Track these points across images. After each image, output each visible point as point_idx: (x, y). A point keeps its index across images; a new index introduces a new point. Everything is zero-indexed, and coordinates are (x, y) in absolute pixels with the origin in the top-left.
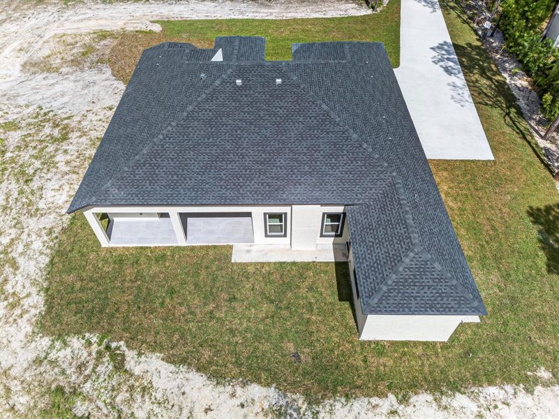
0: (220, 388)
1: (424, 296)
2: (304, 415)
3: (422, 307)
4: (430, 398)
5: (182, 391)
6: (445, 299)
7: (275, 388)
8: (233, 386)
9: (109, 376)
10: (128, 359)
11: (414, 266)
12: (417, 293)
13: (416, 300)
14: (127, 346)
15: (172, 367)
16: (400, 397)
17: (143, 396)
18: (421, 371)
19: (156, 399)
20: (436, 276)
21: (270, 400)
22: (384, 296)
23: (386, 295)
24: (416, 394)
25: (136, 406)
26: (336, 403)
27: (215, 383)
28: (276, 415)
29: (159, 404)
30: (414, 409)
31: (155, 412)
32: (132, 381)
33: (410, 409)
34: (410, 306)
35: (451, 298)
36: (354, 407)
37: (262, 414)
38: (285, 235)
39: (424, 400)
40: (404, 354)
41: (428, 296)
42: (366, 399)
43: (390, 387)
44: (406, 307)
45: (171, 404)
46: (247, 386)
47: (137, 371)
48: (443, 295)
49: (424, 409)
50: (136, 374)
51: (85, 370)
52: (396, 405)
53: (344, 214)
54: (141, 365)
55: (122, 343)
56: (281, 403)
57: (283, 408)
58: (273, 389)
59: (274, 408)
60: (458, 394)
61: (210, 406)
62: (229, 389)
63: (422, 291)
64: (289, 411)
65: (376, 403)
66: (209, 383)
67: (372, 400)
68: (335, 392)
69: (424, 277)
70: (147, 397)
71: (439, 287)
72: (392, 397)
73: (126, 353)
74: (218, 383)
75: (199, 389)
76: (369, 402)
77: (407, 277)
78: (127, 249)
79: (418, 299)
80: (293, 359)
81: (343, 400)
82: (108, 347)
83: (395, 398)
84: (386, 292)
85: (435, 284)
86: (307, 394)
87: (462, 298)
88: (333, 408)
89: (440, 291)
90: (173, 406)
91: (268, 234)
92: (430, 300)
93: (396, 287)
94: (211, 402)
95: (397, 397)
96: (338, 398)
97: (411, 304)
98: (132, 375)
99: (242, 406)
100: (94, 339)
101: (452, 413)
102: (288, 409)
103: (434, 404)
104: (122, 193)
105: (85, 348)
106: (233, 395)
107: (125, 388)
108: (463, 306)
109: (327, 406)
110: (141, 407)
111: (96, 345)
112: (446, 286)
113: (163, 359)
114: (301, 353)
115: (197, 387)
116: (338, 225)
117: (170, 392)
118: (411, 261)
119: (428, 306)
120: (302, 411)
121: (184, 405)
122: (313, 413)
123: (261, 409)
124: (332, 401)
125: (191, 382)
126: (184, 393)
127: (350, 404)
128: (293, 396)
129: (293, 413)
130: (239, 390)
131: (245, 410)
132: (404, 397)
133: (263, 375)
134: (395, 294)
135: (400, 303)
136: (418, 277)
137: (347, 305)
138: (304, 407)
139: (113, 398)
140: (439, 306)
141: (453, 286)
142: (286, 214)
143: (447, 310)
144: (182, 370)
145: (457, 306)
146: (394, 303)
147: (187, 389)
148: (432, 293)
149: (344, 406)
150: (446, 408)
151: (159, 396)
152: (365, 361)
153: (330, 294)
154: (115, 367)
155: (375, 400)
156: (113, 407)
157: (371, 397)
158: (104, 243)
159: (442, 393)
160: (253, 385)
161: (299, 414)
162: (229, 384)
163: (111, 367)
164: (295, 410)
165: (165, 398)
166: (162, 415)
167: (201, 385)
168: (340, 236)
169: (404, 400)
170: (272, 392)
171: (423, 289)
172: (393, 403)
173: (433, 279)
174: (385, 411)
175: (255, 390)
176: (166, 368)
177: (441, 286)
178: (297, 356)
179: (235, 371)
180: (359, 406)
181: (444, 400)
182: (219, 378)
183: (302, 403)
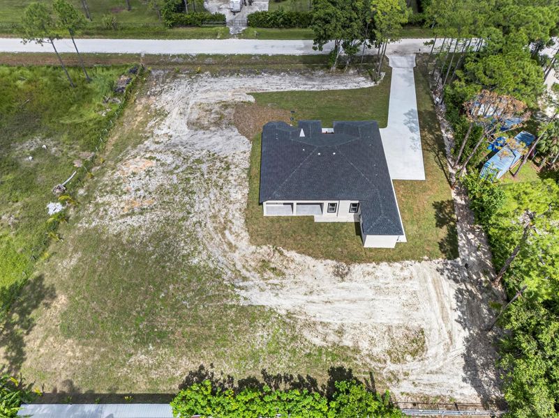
0: (317, 261)
4: (386, 263)
6: (391, 230)
9: (279, 257)
11: (381, 220)
12: (382, 228)
14: (283, 249)
15: (300, 255)
18: (384, 256)
20: (388, 223)
21: (334, 264)
24: (382, 262)
28: (336, 268)
30: (381, 266)
31: (297, 267)
32: (287, 258)
34: (380, 232)
38: (335, 212)
39: (384, 264)
40: (379, 252)
42: (365, 264)
43: (373, 260)
44: (378, 233)
46: (326, 260)
47: (288, 255)
49: (384, 266)
51: (271, 255)
52: (375, 265)
53: (359, 203)
55: (281, 247)
56: (337, 265)
59: (335, 266)
60: (396, 263)
62: (320, 261)
63: (384, 228)
66: (313, 259)
68: (355, 262)
69: (384, 224)
70: (293, 263)
71: (389, 226)
72: (374, 263)
73: (283, 251)
74: (316, 259)
77: (379, 223)
79: (382, 230)
81: (358, 264)
82: (276, 249)
84: (372, 228)
86: (346, 262)
88: (355, 266)
89: (389, 228)
90: (302, 265)
91: (329, 211)
92: (386, 230)
93: (375, 226)
94: (315, 264)
95: (376, 263)
99: (325, 265)
100: (271, 246)
101: (393, 267)
102: (340, 266)
103: (388, 265)
105: (269, 249)
106: (322, 262)
107: (285, 260)
109: (353, 265)
111: (272, 248)
112: (391, 226)
113: (296, 252)
115: (309, 260)
116: (356, 208)
117: (301, 261)
118: (380, 218)
121: (306, 265)
122: (348, 267)
123: (331, 266)
125: (307, 259)
127: (360, 265)
128: (341, 263)
129: (342, 267)
133: (331, 257)
134: (375, 229)
135: (376, 232)
136: (382, 223)
137: (359, 236)
139: (282, 263)
141: (393, 226)
142: (336, 204)
144: (303, 255)
146: (374, 232)
147: (306, 261)
148: (387, 228)
150: (391, 266)
151: (297, 262)
152: (365, 253)
153: (353, 232)
154: (280, 254)
155: (368, 264)
159: (391, 262)
161: (344, 267)
162: (320, 259)
165: (299, 263)
168: (357, 212)
169: (378, 264)
170: (334, 262)
174: (372, 267)
175: (329, 261)
176: (298, 255)
178: (342, 252)
179: (321, 256)
180: (363, 265)
181: (391, 264)
182: (316, 257)
183: (344, 265)
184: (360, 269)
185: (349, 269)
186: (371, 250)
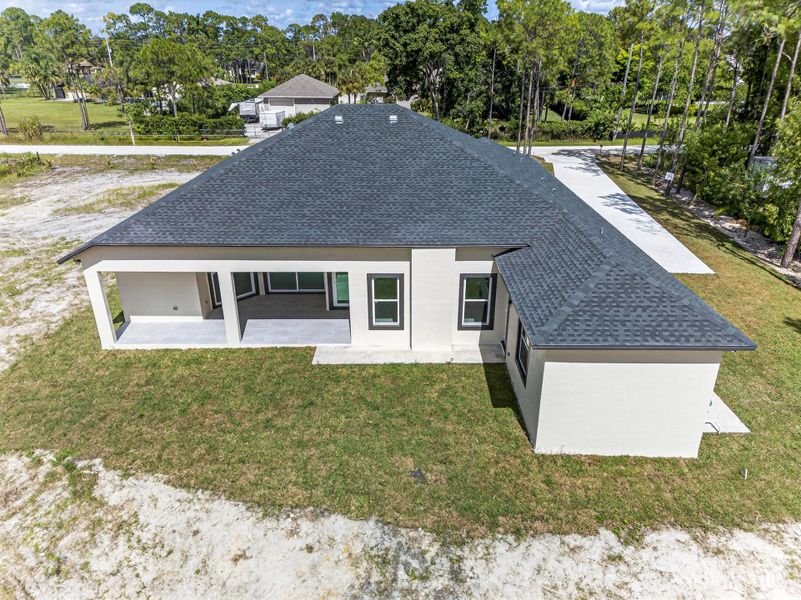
0: (269, 523)
1: (637, 321)
2: (433, 563)
3: (636, 335)
4: (684, 536)
5: (195, 528)
6: (676, 324)
7: (377, 521)
8: (294, 519)
9: (58, 506)
10: (101, 482)
11: (612, 281)
12: (625, 316)
13: (625, 325)
14: (105, 466)
15: (183, 494)
16: (623, 534)
17: (115, 537)
18: (659, 499)
19: (139, 541)
20: (652, 294)
21: (366, 539)
22: (567, 320)
23: (571, 318)
24: (654, 530)
25: (96, 552)
26: (497, 543)
27: (260, 515)
28: (377, 563)
29: (144, 549)
30: (655, 554)
31: (133, 563)
32: (100, 513)
33: (646, 555)
34: (616, 333)
35: (685, 324)
36: (533, 550)
37: (347, 562)
38: (401, 327)
39: (672, 539)
40: (621, 474)
41: (644, 321)
42: (557, 539)
43: (600, 520)
44: (610, 335)
45: (167, 549)
46: (322, 519)
48: (671, 319)
49: (676, 554)
50: (111, 503)
51: (16, 499)
52: (618, 549)
53: (494, 276)
54: (125, 491)
55: (98, 461)
56: (387, 544)
57: (391, 553)
58: (371, 523)
59: (373, 553)
60: (736, 531)
61: (244, 551)
62: (287, 524)
63: (635, 314)
64: (403, 558)
65: (578, 543)
66: (249, 514)
67: (567, 539)
68: (493, 526)
69: (633, 295)
70: (122, 539)
71: (661, 308)
72: (607, 535)
73: (100, 475)
74: (265, 516)
75: (227, 525)
76: (563, 543)
77: (604, 295)
78: (144, 351)
79: (628, 324)
80: (412, 480)
81: (511, 538)
82: (70, 468)
83: (613, 536)
84: (570, 315)
85: (654, 304)
86: (439, 531)
87: (705, 323)
88: (491, 550)
89: (665, 314)
90: (170, 552)
91: (374, 323)
92: (649, 326)
93: (587, 309)
94: (249, 545)
95: (618, 535)
96: (500, 536)
97: (617, 331)
98: (102, 504)
99: (310, 549)
100: (49, 457)
101: (734, 560)
102: (401, 553)
103: (694, 547)
104: (150, 230)
105: (28, 468)
106: (293, 533)
107: (84, 523)
108: (709, 333)
109: (479, 549)
110: (107, 554)
111: (49, 465)
112: (672, 306)
113: (167, 482)
114: (427, 471)
115: (225, 522)
116: (486, 303)
117: (171, 530)
118: (607, 275)
119: (648, 333)
120: (428, 557)
121: (193, 551)
122: (451, 560)
123: (346, 555)
124: (488, 541)
125: (213, 516)
126: (196, 533)
127: (523, 545)
128: (411, 534)
129: (410, 560)
130: (305, 525)
131: (315, 556)
132: (631, 533)
133: (353, 501)
134: (586, 317)
135: (597, 330)
136: (622, 295)
137: (508, 411)
138: (433, 550)
139: (55, 540)
140: (666, 334)
141: (685, 306)
142: (401, 276)
143: (683, 339)
144: (201, 496)
145: (699, 334)
146: (587, 330)
147: (203, 527)
148: (651, 316)
149: (511, 548)
150: (718, 552)
151: (146, 537)
152: (548, 482)
154: (75, 493)
155: (573, 539)
156: (50, 555)
157: (566, 533)
158: (108, 342)
159: (706, 529)
160: (333, 517)
161: (424, 561)
162: (288, 516)
163: (66, 494)
164: (414, 556)
165: (157, 541)
166: (145, 568)
167: (231, 518)
168: (491, 327)
169: (633, 538)
170: (370, 529)
171: (635, 311)
172: (611, 544)
173: (649, 299)
174: (597, 557)
175: (338, 525)
177: (664, 307)
178: (419, 475)
179: (301, 495)
180: (543, 548)
181: (713, 540)
182: (269, 506)
183: (429, 545)
184: (527, 570)
185: (456, 575)
186: (573, 464)
